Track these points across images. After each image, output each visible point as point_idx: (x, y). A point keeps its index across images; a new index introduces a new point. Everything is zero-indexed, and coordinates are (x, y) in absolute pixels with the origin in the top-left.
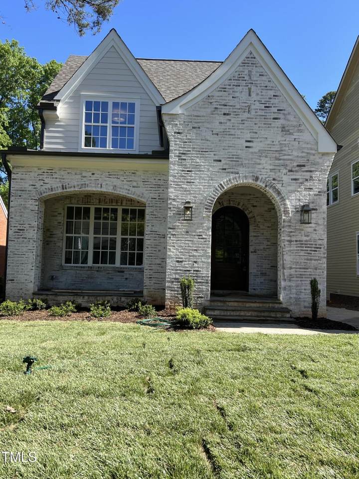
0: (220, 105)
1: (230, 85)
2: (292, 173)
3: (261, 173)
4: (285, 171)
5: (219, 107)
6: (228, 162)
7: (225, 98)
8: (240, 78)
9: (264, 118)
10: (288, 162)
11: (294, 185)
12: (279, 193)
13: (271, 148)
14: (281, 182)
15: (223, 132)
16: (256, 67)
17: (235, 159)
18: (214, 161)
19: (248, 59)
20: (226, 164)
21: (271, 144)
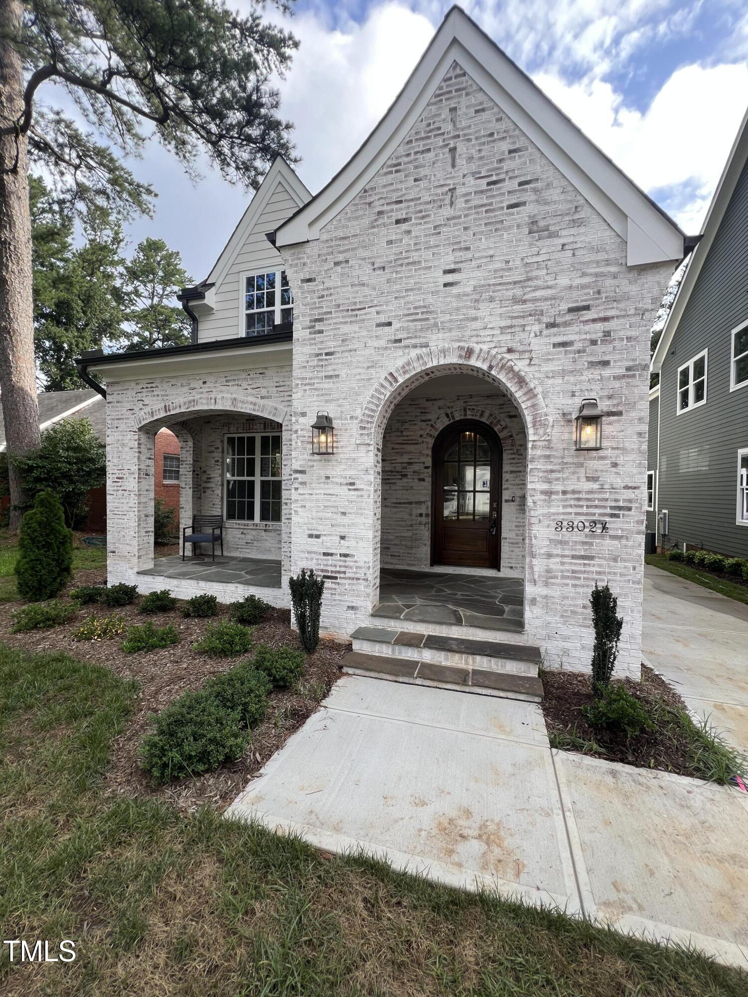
0: (388, 204)
1: (409, 155)
2: (555, 330)
3: (479, 339)
4: (536, 328)
5: (385, 208)
6: (406, 325)
7: (399, 186)
8: (430, 131)
9: (487, 211)
10: (544, 306)
11: (559, 359)
12: (521, 381)
13: (502, 277)
14: (527, 355)
15: (395, 260)
16: (467, 94)
17: (420, 316)
18: (378, 325)
19: (450, 82)
20: (402, 329)
21: (503, 269)
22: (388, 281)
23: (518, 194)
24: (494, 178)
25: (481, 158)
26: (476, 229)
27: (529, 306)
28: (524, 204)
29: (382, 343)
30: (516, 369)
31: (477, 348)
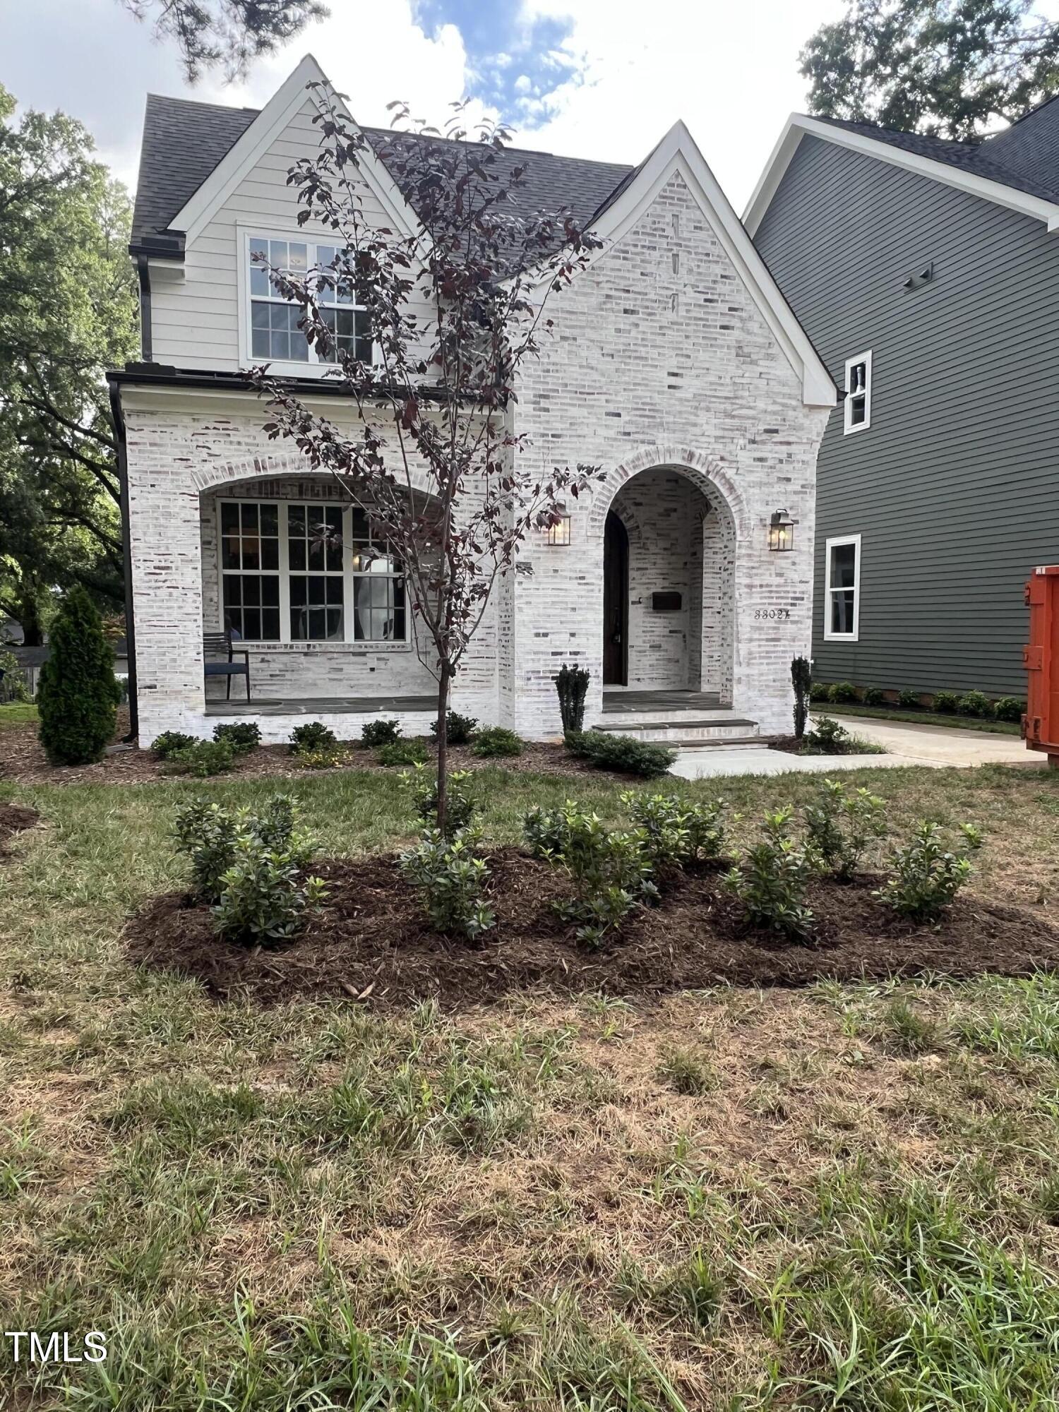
22: (617, 370)
23: (727, 318)
24: (709, 297)
25: (699, 274)
26: (696, 341)
27: (736, 422)
28: (732, 328)
29: (612, 433)
30: (728, 476)
31: (697, 452)
